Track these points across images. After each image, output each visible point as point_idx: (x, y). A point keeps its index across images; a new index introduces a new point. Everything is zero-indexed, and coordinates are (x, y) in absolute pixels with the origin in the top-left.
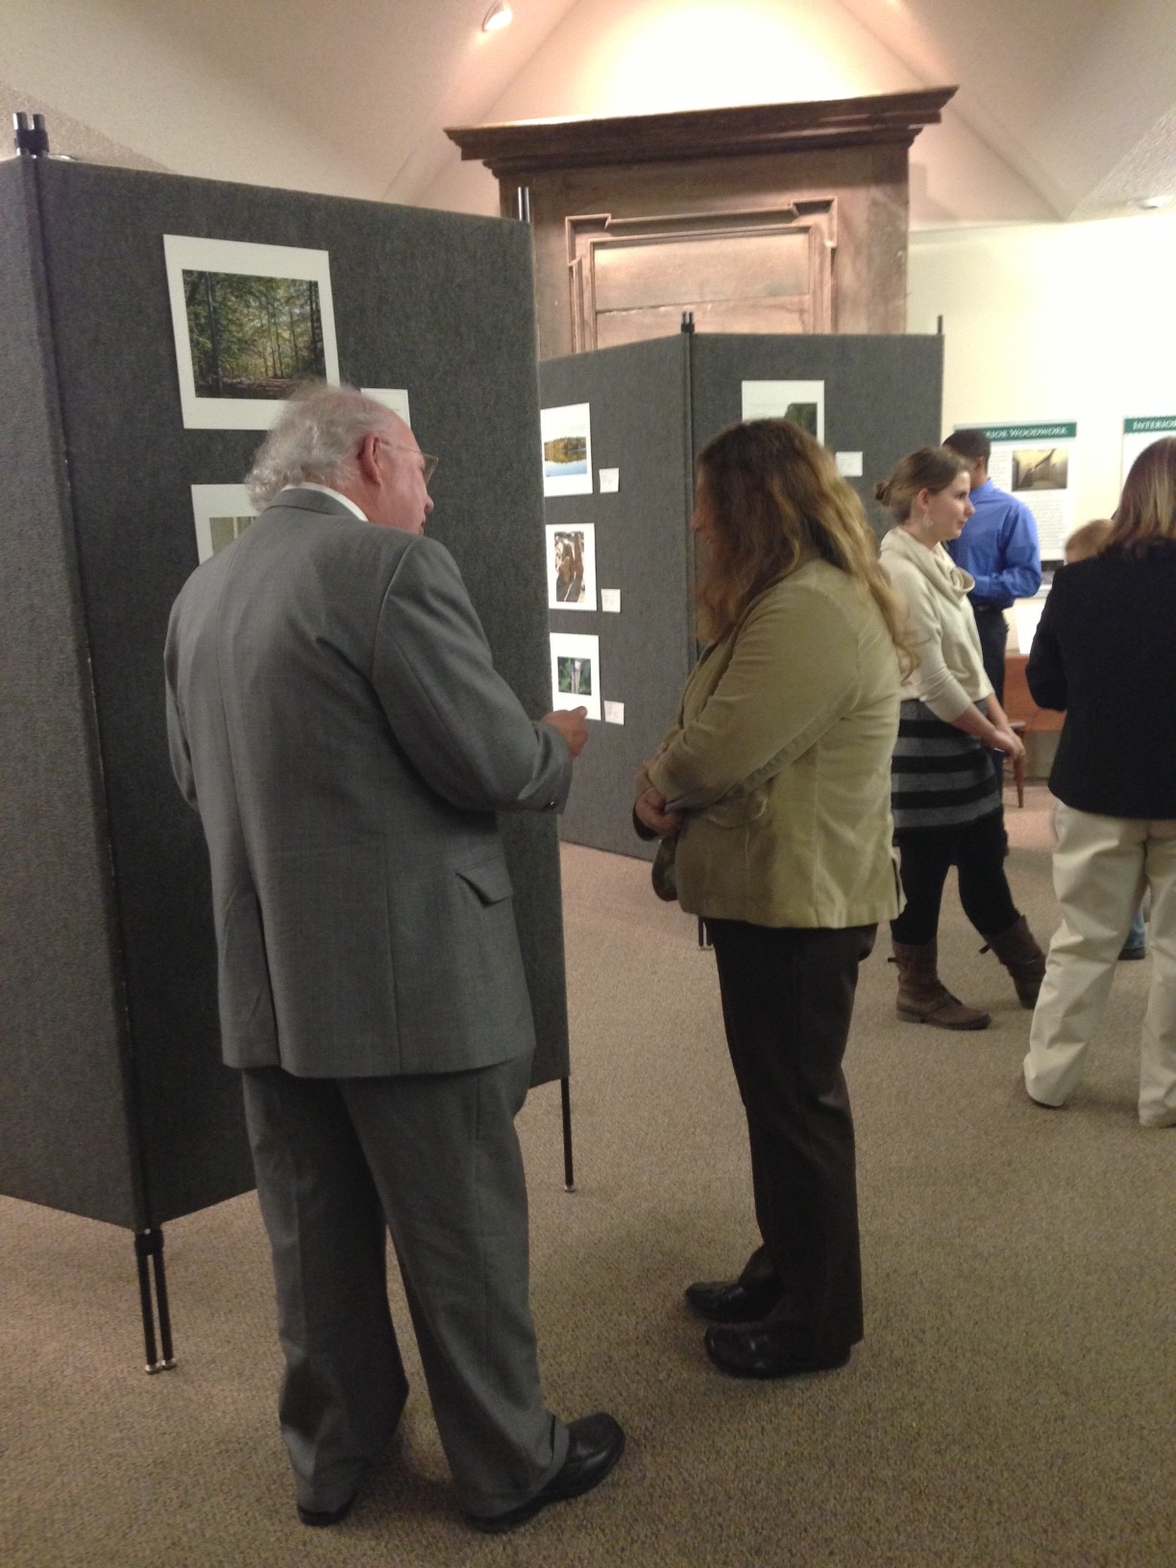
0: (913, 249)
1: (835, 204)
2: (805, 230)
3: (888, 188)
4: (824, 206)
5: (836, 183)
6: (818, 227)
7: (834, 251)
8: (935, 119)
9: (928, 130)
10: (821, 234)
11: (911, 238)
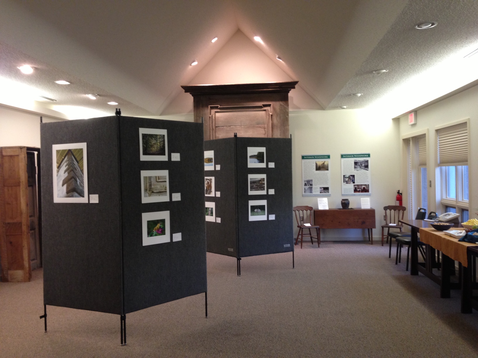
0: (290, 115)
1: (272, 105)
2: (265, 110)
3: (284, 102)
4: (269, 105)
5: (272, 100)
6: (268, 110)
7: (272, 115)
8: (294, 88)
9: (292, 90)
10: (269, 111)
11: (289, 112)
